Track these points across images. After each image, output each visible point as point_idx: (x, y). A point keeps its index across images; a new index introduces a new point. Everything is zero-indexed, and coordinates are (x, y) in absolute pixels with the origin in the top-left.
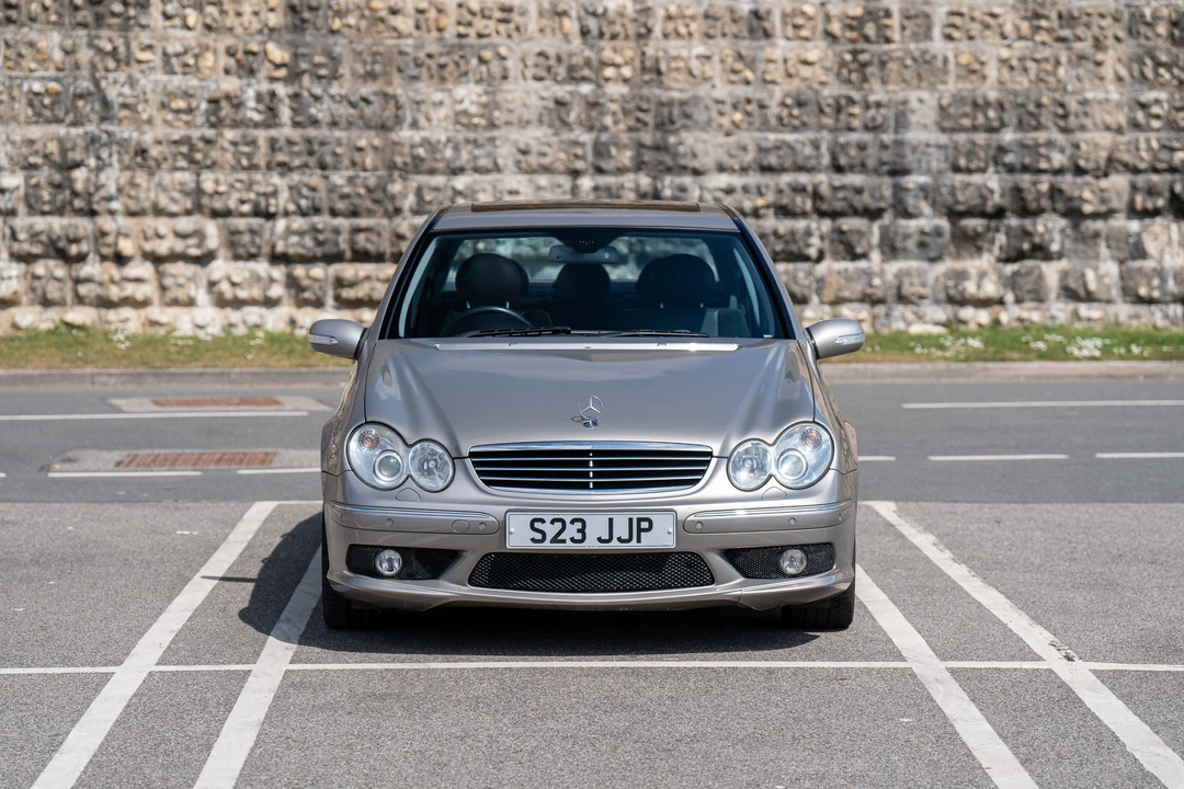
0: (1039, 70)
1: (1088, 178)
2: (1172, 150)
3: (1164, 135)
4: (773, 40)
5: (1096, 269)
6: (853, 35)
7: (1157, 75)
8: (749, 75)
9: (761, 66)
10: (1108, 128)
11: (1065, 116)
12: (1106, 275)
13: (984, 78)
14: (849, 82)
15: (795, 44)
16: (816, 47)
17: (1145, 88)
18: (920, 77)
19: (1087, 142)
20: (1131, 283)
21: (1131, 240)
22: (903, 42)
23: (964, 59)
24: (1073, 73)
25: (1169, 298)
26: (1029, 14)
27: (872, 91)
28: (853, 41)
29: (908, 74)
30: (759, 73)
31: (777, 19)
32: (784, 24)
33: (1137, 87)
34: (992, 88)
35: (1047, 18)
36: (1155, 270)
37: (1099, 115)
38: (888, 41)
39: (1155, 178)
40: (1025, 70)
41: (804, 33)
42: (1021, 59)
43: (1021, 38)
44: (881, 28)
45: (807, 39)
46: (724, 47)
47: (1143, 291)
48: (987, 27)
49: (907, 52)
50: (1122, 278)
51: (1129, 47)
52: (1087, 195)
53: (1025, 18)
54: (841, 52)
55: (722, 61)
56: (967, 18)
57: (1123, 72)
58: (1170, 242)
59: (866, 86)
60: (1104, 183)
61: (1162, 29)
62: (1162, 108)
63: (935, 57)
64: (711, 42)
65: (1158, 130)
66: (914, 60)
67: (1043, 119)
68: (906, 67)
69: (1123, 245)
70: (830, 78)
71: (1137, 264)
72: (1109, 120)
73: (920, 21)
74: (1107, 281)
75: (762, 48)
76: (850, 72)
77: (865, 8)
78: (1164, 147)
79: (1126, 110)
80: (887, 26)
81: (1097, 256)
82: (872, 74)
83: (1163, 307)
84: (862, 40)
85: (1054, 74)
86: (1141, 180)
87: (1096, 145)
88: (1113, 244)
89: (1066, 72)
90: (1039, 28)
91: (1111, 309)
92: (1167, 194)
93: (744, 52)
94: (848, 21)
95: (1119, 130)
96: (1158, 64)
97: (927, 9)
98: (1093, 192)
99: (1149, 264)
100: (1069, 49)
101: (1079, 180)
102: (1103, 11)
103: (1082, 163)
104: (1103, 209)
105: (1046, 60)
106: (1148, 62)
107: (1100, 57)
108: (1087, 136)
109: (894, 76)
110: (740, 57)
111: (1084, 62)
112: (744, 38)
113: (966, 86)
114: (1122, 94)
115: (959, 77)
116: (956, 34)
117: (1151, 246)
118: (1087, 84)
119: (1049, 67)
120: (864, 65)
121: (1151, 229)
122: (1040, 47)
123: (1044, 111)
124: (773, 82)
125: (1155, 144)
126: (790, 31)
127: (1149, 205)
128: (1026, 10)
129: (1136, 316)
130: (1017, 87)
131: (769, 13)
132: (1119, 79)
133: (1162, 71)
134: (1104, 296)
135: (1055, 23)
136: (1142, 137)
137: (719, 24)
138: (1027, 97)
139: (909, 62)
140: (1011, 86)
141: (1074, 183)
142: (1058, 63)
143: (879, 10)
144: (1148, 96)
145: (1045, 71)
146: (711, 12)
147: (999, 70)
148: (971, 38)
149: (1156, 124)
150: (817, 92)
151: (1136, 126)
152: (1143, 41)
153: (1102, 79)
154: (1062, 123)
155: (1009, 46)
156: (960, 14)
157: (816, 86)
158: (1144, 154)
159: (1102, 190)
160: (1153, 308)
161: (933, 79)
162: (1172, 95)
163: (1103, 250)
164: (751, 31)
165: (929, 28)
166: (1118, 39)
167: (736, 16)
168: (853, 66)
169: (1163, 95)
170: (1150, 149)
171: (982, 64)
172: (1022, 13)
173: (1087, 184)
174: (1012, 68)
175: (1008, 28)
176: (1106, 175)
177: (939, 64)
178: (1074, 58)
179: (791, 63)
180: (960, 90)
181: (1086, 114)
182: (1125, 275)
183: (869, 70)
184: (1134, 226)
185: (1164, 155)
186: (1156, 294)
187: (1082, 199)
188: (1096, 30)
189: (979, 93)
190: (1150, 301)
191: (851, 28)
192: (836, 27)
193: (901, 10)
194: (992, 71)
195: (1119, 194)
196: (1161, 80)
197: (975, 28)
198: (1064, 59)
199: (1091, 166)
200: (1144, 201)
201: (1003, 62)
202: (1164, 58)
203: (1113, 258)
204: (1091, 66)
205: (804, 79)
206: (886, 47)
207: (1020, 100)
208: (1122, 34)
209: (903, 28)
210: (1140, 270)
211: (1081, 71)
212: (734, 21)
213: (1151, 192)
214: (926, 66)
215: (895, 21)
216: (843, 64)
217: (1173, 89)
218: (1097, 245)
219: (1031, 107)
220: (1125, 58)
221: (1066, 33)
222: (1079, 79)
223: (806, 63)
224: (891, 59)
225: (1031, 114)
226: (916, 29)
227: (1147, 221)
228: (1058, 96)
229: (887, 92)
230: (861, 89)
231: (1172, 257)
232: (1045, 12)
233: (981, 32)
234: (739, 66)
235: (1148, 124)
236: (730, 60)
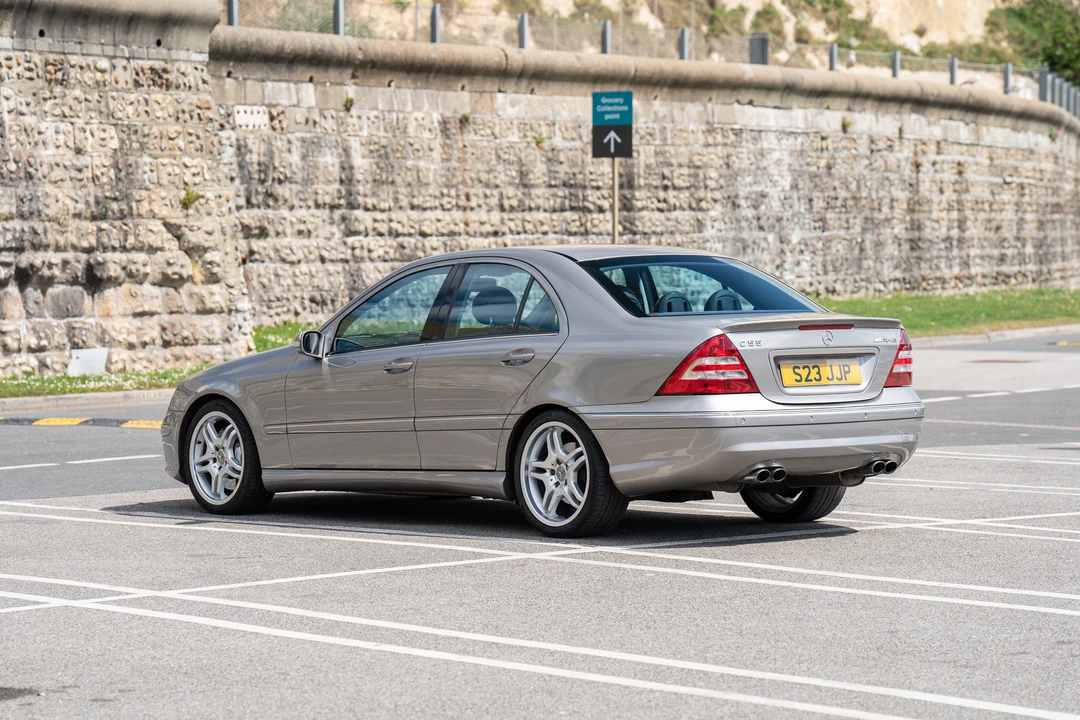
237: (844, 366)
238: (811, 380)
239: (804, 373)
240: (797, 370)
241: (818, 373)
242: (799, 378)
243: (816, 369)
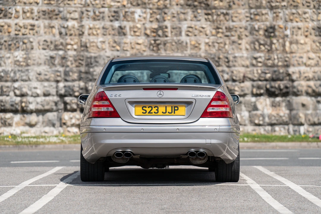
0: (219, 47)
1: (237, 83)
2: (266, 73)
3: (263, 68)
4: (126, 36)
5: (240, 114)
6: (154, 34)
7: (260, 48)
8: (118, 48)
9: (122, 45)
10: (243, 66)
11: (228, 62)
12: (244, 116)
13: (200, 49)
14: (153, 50)
15: (134, 37)
16: (141, 39)
17: (256, 52)
18: (178, 49)
19: (236, 71)
20: (253, 119)
21: (253, 104)
22: (172, 37)
23: (193, 43)
24: (231, 47)
25: (266, 124)
26: (215, 27)
27: (161, 53)
28: (155, 37)
29: (173, 48)
30: (122, 48)
31: (128, 29)
32: (130, 31)
33: (253, 52)
34: (203, 52)
35: (221, 29)
36: (261, 114)
37: (240, 61)
38: (167, 36)
39: (260, 83)
40: (214, 46)
41: (137, 34)
42: (213, 43)
43: (213, 35)
44: (164, 32)
45: (138, 36)
46: (109, 38)
47: (257, 122)
48: (201, 32)
49: (173, 40)
50: (250, 117)
51: (250, 38)
52: (236, 89)
53: (214, 29)
54: (150, 40)
55: (109, 43)
56: (194, 29)
57: (248, 47)
58: (266, 105)
59: (159, 52)
60: (242, 85)
61: (261, 32)
62: (262, 59)
63: (183, 42)
64: (105, 37)
65: (261, 67)
66: (176, 43)
67: (221, 63)
68: (173, 45)
69: (250, 106)
70: (147, 49)
71: (255, 112)
72: (243, 63)
73: (178, 30)
74: (244, 118)
75: (123, 39)
76: (153, 47)
77: (158, 25)
78: (263, 72)
79: (250, 60)
80: (166, 32)
81: (241, 110)
82: (161, 48)
83: (264, 127)
84: (157, 36)
85: (224, 47)
86: (255, 83)
87: (239, 72)
88: (246, 105)
89: (228, 47)
90: (218, 32)
91: (246, 128)
92: (265, 89)
93: (116, 40)
94: (153, 30)
95: (247, 67)
96: (260, 44)
97: (180, 26)
98: (238, 88)
99: (259, 112)
100: (229, 39)
101: (234, 84)
102: (241, 26)
103: (234, 78)
104: (242, 93)
105: (221, 43)
106: (257, 43)
107: (240, 42)
108: (236, 68)
109: (169, 48)
110: (115, 42)
111: (234, 44)
112: (116, 35)
113: (194, 52)
114: (248, 54)
115: (191, 49)
116: (190, 34)
117: (259, 106)
118: (236, 51)
119: (222, 45)
120: (158, 45)
121: (259, 100)
122: (219, 39)
123: (221, 60)
124: (127, 50)
125: (260, 72)
126: (132, 33)
127: (258, 92)
128: (214, 26)
129: (254, 130)
130: (212, 52)
131: (125, 27)
132: (247, 49)
133: (262, 46)
134: (243, 123)
135: (224, 30)
136: (255, 69)
137: (108, 31)
138: (215, 55)
139: (174, 44)
140: (209, 52)
141: (232, 85)
142: (225, 44)
143: (163, 26)
144: (257, 55)
145: (221, 47)
146: (105, 27)
147: (205, 46)
148: (195, 35)
149: (260, 64)
150: (142, 54)
151: (253, 65)
152: (255, 36)
153: (241, 49)
154: (227, 64)
155: (208, 38)
156: (191, 27)
157: (142, 52)
158: (256, 75)
159: (242, 87)
160: (261, 127)
161: (182, 49)
162: (265, 54)
163: (243, 107)
164: (119, 33)
165: (181, 33)
166: (246, 36)
167: (114, 28)
168: (155, 45)
169: (262, 55)
170: (258, 73)
171: (199, 44)
172: (213, 27)
173: (236, 85)
174: (209, 46)
175: (208, 32)
176: (243, 82)
177: (184, 44)
178: (231, 42)
179: (133, 44)
180: (192, 53)
181: (236, 61)
182: (251, 116)
183: (160, 46)
184: (253, 99)
185: (263, 75)
186: (261, 123)
187: (234, 90)
188: (238, 33)
189: (198, 54)
190: (259, 125)
191: (154, 32)
192: (148, 32)
193: (171, 26)
194: (203, 47)
195: (248, 89)
196: (261, 50)
197: (196, 32)
198: (227, 42)
199: (238, 79)
200: (257, 90)
201: (207, 44)
202: (262, 42)
203: (247, 110)
204: (237, 45)
205: (138, 49)
206: (166, 39)
207: (212, 56)
208: (247, 34)
209: (172, 32)
210: (256, 115)
211: (234, 47)
212: (113, 30)
213: (259, 87)
214: (180, 45)
215: (169, 30)
216: (151, 44)
217: (266, 53)
218: (241, 106)
219: (216, 59)
220: (249, 42)
221: (228, 34)
222: (233, 49)
223: (138, 44)
224: (168, 43)
225: (217, 61)
226: (176, 33)
227: (258, 98)
228: (226, 55)
229: (166, 54)
230: (157, 53)
231: (267, 110)
232: (221, 27)
233: (199, 33)
234: (115, 45)
235: (257, 64)
236: (111, 43)
237: (175, 107)
238: (152, 113)
239: (148, 110)
240: (144, 108)
241: (157, 110)
242: (144, 112)
243: (156, 108)
